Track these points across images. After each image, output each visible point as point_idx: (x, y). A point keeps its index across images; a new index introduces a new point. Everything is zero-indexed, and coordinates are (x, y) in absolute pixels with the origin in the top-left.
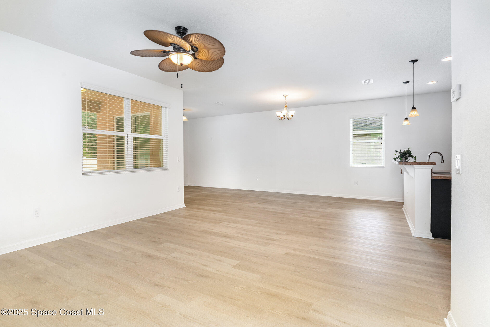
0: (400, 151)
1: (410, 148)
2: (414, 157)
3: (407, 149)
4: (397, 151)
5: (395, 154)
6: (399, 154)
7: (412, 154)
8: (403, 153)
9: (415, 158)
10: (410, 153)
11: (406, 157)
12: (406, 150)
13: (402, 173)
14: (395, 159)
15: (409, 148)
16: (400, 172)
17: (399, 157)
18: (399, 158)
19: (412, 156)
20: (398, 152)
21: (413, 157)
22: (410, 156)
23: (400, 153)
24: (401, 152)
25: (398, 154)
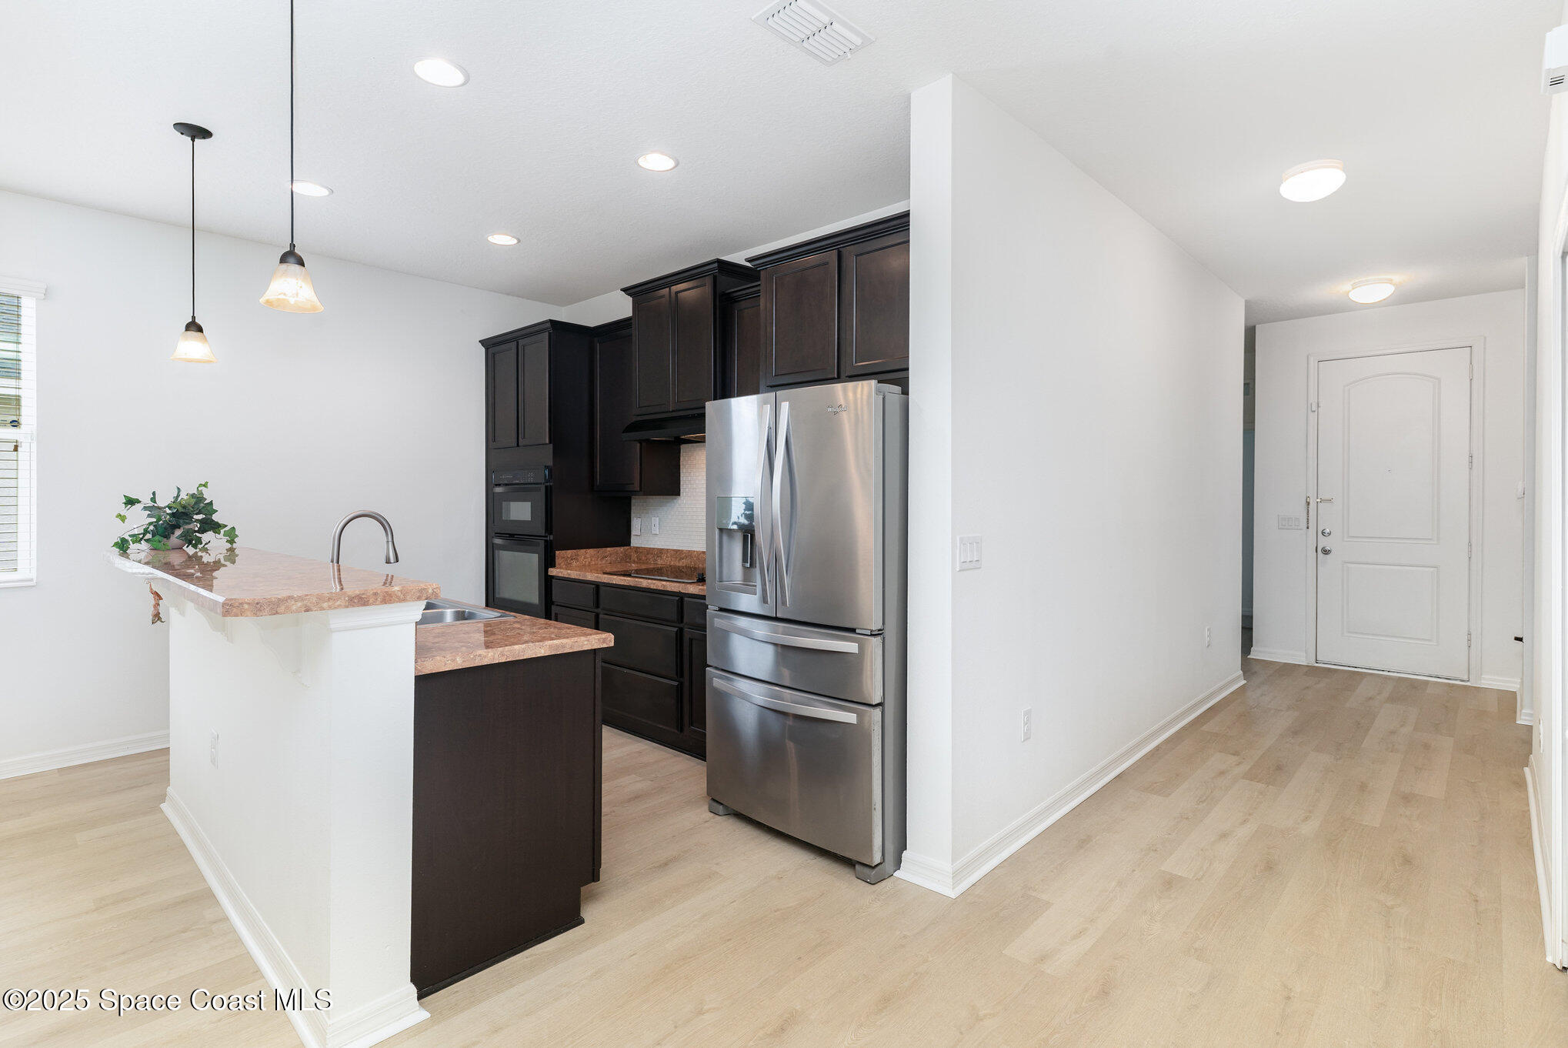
0: (153, 500)
1: (205, 485)
2: (226, 529)
3: (188, 489)
4: (131, 502)
5: (122, 518)
6: (149, 516)
7: (215, 517)
8: (168, 511)
9: (232, 537)
10: (209, 509)
11: (188, 531)
12: (183, 496)
13: (159, 619)
14: (122, 546)
15: (201, 485)
16: (151, 611)
17: (148, 536)
18: (147, 541)
19: (216, 527)
20: (137, 505)
21: (222, 531)
22: (210, 525)
23: (153, 509)
24: (159, 508)
25: (139, 520)
